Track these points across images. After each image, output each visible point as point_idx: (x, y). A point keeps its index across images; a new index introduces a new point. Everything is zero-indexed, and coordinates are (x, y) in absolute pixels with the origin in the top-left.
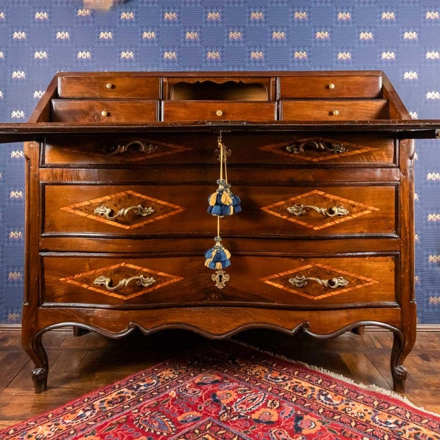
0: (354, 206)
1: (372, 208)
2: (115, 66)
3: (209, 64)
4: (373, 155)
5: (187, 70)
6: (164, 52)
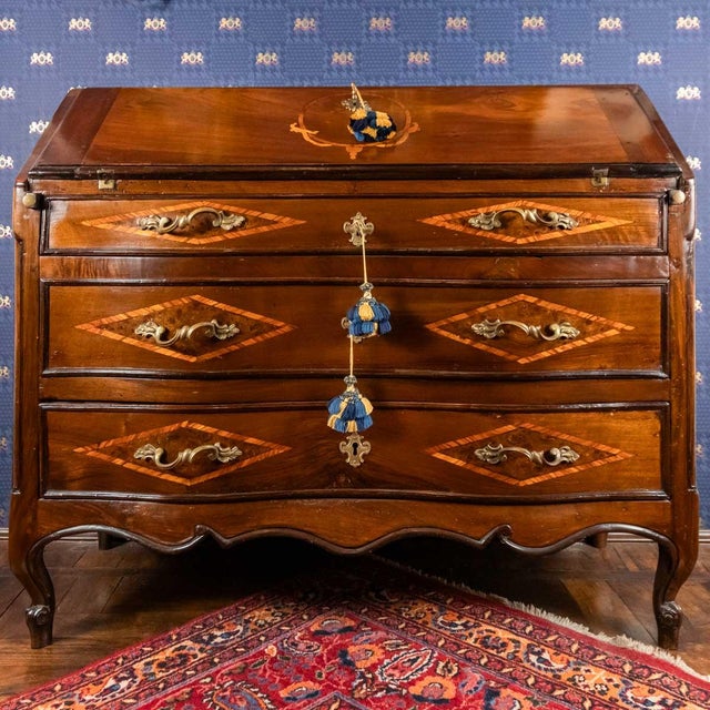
0: (588, 322)
1: (620, 325)
2: (170, 78)
3: (335, 74)
4: (622, 233)
5: (297, 84)
6: (256, 54)
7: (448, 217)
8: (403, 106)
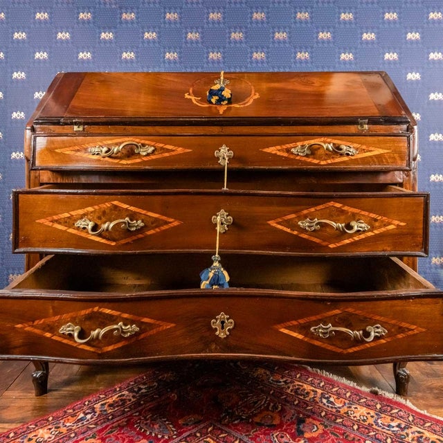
0: (376, 220)
1: (397, 222)
2: (116, 67)
3: (210, 65)
4: (385, 158)
5: (189, 70)
6: (165, 53)
7: (279, 147)
8: (250, 84)
